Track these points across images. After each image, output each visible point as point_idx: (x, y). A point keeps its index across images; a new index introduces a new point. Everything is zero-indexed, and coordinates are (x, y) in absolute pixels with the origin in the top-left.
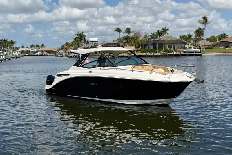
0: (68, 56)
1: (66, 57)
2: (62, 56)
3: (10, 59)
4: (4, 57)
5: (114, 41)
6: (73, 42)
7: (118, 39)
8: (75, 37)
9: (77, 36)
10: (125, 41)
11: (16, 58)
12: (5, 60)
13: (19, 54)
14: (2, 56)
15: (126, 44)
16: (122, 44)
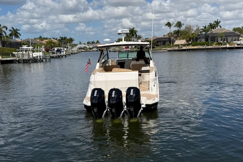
2: (114, 52)
3: (69, 55)
4: (64, 53)
5: (164, 35)
7: (168, 34)
10: (176, 35)
11: (75, 53)
12: (65, 56)
13: (77, 50)
14: (63, 52)
15: (176, 38)
16: (173, 38)
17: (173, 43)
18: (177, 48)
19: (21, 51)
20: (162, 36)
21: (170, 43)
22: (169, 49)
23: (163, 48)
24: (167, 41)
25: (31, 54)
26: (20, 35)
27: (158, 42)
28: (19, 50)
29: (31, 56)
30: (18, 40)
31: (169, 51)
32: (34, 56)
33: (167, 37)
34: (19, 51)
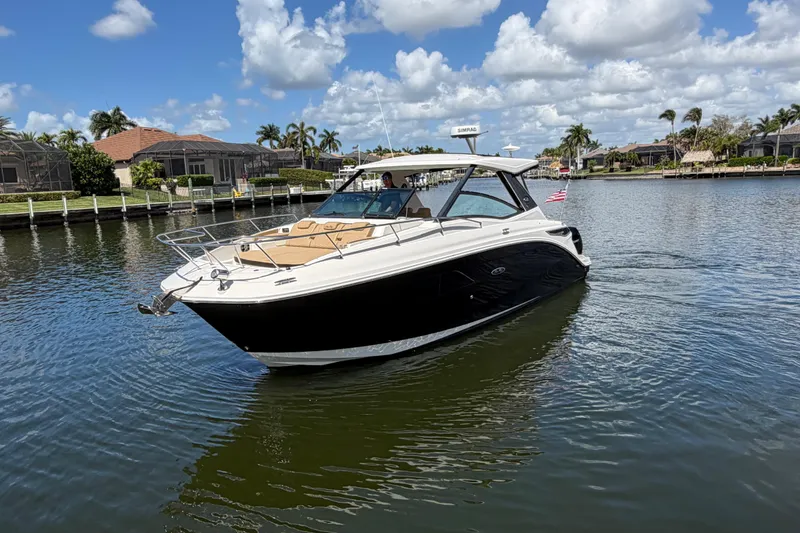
0: (548, 178)
1: (545, 179)
2: (535, 178)
3: (435, 185)
4: (425, 180)
5: (657, 141)
6: (562, 146)
7: (668, 137)
8: (566, 137)
9: (570, 133)
10: (687, 140)
11: (446, 182)
12: (427, 186)
13: (452, 175)
14: (423, 178)
15: (687, 146)
16: (678, 146)
17: (679, 159)
18: (688, 171)
19: (341, 177)
20: (650, 142)
21: (672, 159)
22: (667, 173)
23: (652, 169)
24: (664, 153)
25: (360, 184)
26: (340, 145)
27: (640, 156)
28: (336, 175)
29: (360, 188)
30: (337, 155)
31: (667, 177)
32: (365, 187)
33: (665, 143)
34: (337, 177)
